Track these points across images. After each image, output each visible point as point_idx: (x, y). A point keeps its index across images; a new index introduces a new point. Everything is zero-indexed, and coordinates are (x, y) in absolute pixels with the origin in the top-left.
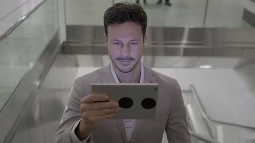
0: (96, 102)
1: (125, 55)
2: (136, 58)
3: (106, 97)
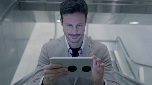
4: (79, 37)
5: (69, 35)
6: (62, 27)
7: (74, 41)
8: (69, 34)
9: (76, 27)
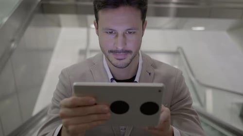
0: (79, 106)
1: (120, 48)
2: (134, 51)
3: (93, 100)
4: (130, 56)
5: (111, 51)
6: (98, 37)
7: (119, 63)
8: (110, 49)
9: (124, 35)
